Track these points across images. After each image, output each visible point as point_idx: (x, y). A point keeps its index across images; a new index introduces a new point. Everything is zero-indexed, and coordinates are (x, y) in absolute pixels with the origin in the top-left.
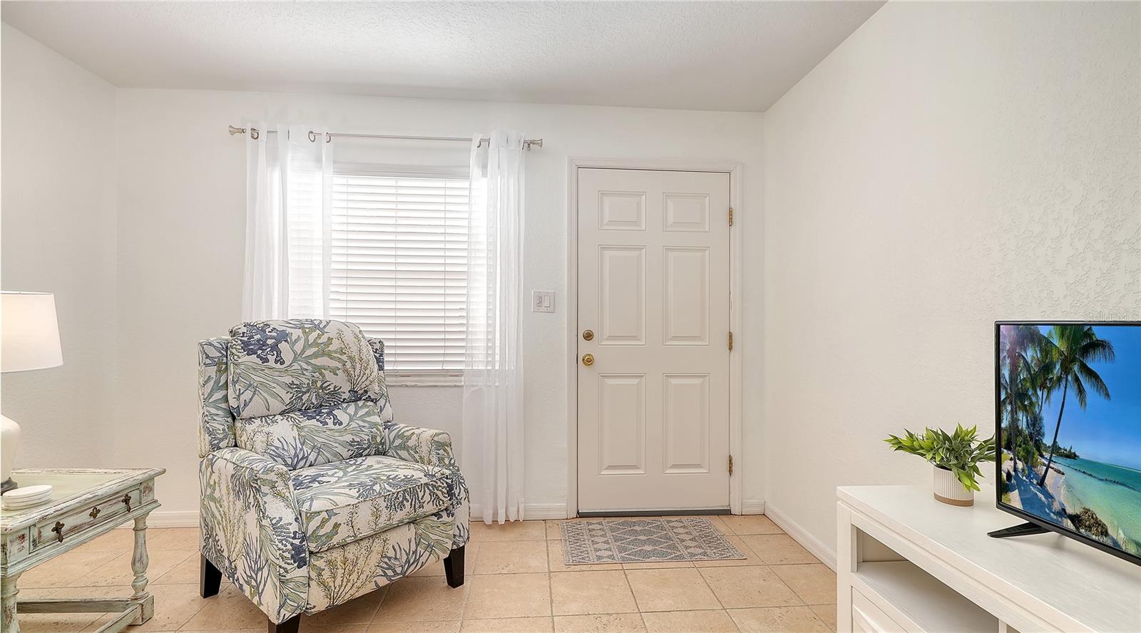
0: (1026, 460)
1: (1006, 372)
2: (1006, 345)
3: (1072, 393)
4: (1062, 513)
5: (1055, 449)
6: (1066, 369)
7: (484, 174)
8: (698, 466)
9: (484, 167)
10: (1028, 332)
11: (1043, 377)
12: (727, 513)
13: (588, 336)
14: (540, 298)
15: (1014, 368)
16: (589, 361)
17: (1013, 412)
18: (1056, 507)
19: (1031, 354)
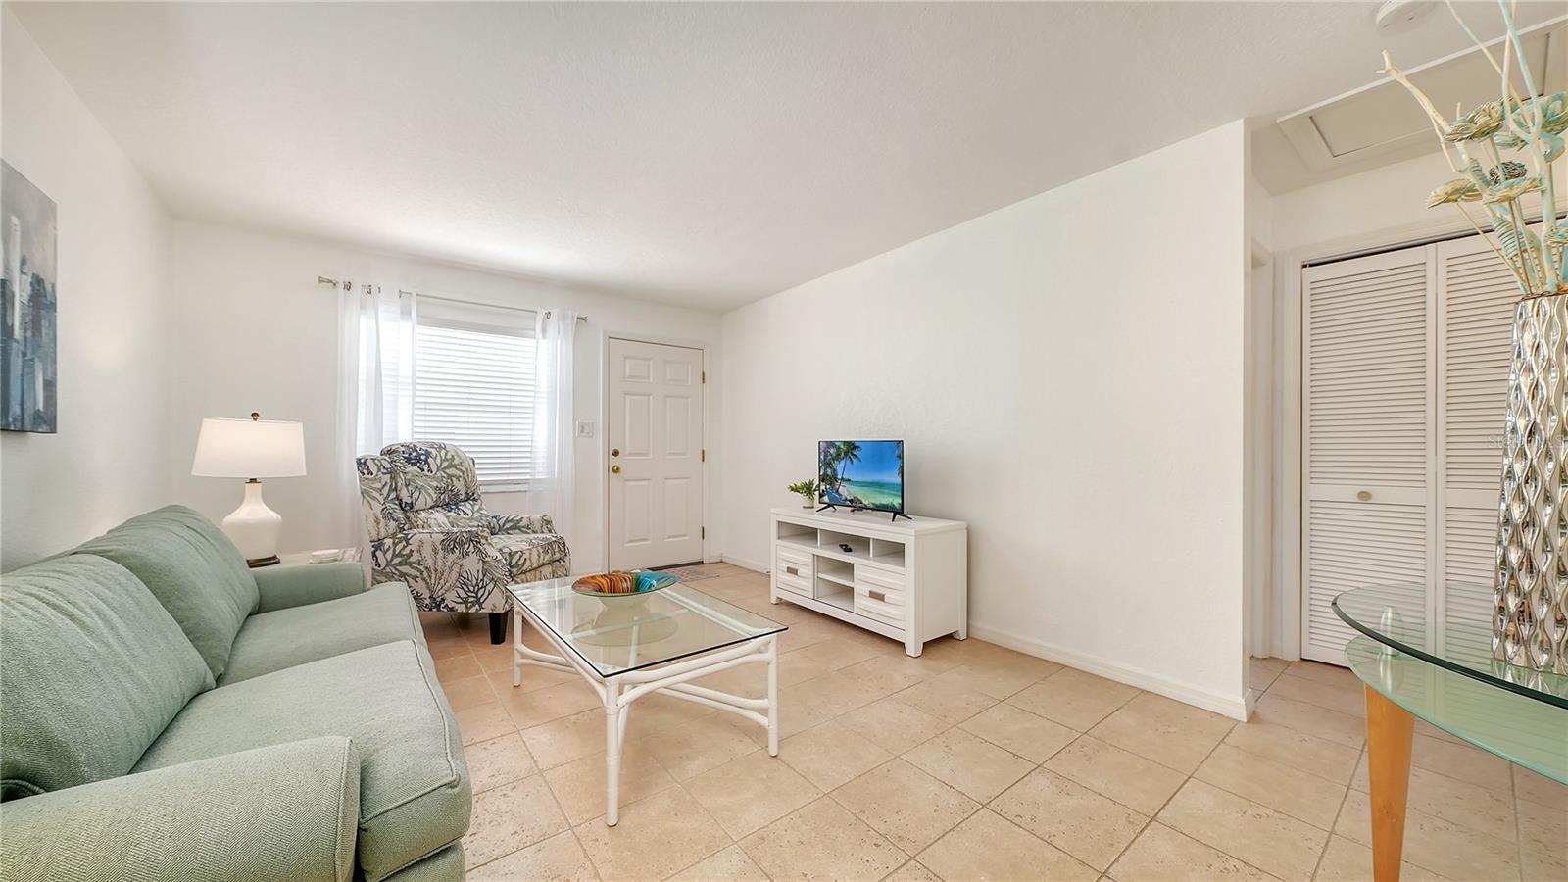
0: (830, 484)
1: (822, 457)
2: (822, 448)
3: (848, 461)
4: (846, 499)
5: (842, 479)
6: (846, 454)
7: (544, 337)
8: (684, 536)
9: (544, 331)
10: (831, 444)
11: (837, 457)
12: (701, 563)
13: (616, 453)
14: (583, 427)
15: (825, 456)
16: (616, 470)
17: (825, 469)
18: (843, 498)
19: (832, 450)
